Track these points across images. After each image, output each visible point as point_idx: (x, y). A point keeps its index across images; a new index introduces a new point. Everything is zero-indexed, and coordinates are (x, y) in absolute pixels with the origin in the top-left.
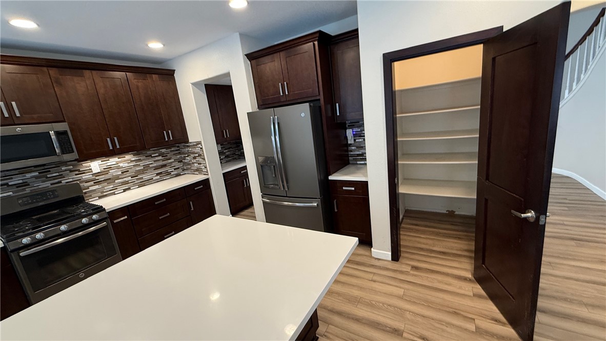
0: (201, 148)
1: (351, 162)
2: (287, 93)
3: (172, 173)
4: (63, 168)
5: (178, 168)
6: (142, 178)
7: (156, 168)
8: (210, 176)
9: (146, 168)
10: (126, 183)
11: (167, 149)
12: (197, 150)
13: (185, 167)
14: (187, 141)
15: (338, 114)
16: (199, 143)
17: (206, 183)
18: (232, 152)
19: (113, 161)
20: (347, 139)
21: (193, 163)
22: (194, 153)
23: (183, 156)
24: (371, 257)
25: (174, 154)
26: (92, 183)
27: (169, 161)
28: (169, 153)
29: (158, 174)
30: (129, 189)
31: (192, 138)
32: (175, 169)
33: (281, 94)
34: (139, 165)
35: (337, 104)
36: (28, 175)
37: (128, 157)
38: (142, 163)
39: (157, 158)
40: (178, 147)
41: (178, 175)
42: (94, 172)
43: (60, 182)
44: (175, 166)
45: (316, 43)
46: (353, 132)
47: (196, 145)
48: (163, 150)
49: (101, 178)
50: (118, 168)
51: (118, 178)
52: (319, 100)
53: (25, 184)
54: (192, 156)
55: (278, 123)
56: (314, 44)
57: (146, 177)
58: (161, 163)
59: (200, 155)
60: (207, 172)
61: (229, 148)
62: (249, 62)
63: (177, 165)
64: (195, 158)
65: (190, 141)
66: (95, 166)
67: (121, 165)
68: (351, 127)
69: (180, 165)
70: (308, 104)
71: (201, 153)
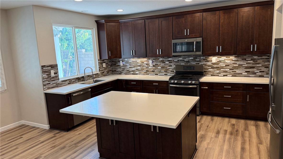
4: (202, 58)
5: (263, 72)
26: (210, 67)
41: (261, 76)
42: (213, 62)
43: (199, 64)
50: (224, 63)
63: (263, 69)
66: (214, 59)
67: (226, 61)
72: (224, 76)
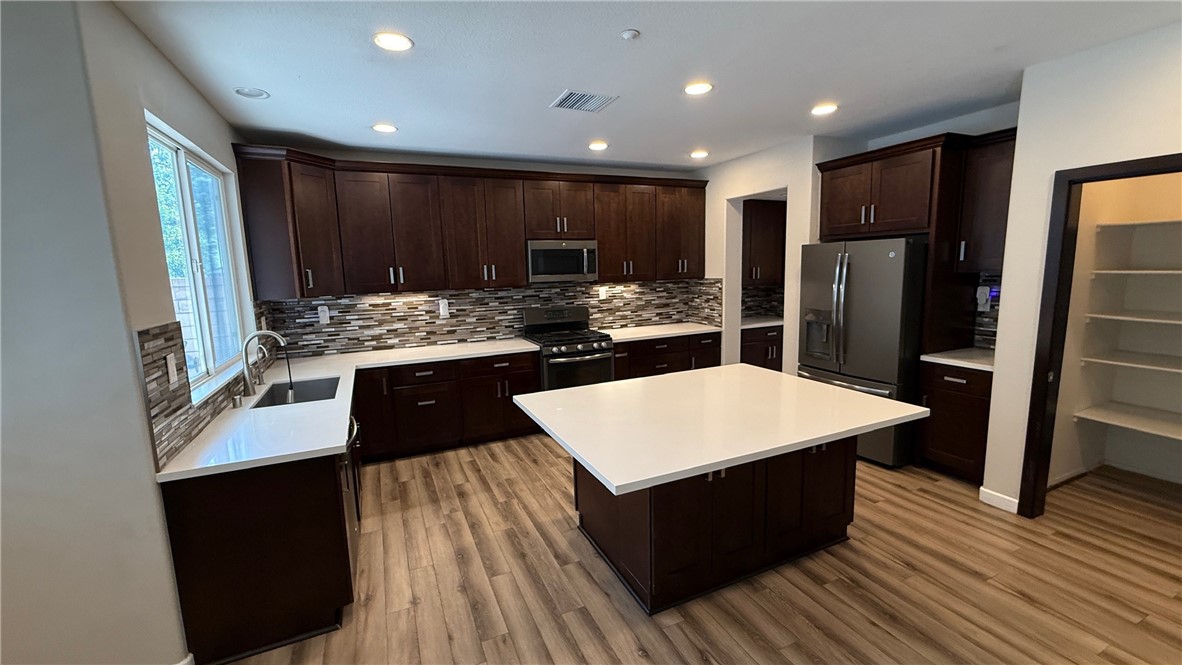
0: (720, 289)
1: (977, 344)
2: (872, 221)
3: (674, 317)
4: (578, 289)
5: (681, 312)
6: (640, 316)
7: (658, 306)
8: (723, 329)
9: (648, 302)
10: (624, 318)
11: (674, 283)
12: (714, 290)
13: (690, 313)
14: (702, 276)
15: (962, 258)
16: (720, 281)
17: (717, 337)
18: (757, 304)
19: (619, 289)
20: (977, 304)
21: (703, 308)
22: (708, 294)
23: (691, 296)
24: (978, 500)
25: (680, 292)
26: (596, 310)
27: (674, 300)
28: (675, 290)
29: (658, 314)
30: (626, 326)
31: (709, 274)
32: (677, 313)
33: (863, 222)
34: (640, 299)
35: (963, 243)
36: (554, 291)
37: (633, 287)
38: (645, 298)
39: (661, 294)
40: (687, 283)
41: (679, 321)
42: (601, 298)
43: (573, 303)
44: (678, 309)
45: (939, 150)
46: (991, 291)
47: (714, 284)
48: (670, 285)
49: (605, 306)
50: (622, 298)
51: (618, 309)
52: (928, 233)
53: (548, 299)
54: (705, 297)
55: (848, 264)
56: (934, 153)
57: (645, 315)
58: (664, 301)
59: (716, 298)
60: (721, 323)
61: (754, 296)
62: (820, 175)
63: (682, 307)
64: (707, 301)
65: (706, 277)
66: (603, 291)
67: (625, 295)
68: (986, 283)
69: (686, 308)
70: (903, 240)
71: (719, 295)
72: (622, 326)
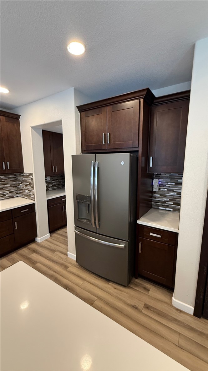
0: (32, 179)
1: (153, 207)
2: (108, 143)
3: (7, 195)
5: (13, 192)
8: (36, 202)
11: (6, 176)
12: (29, 179)
13: (19, 192)
14: (23, 172)
15: (151, 166)
16: (31, 174)
17: (31, 208)
18: (58, 183)
20: (153, 187)
21: (25, 190)
22: (26, 182)
23: (18, 182)
24: (171, 305)
25: (11, 181)
27: (6, 186)
28: (6, 179)
31: (26, 170)
32: (10, 192)
33: (104, 143)
35: (151, 158)
40: (15, 175)
44: (10, 190)
45: (142, 100)
46: (159, 182)
47: (29, 176)
48: (2, 177)
52: (137, 151)
55: (98, 168)
56: (140, 101)
59: (30, 184)
60: (34, 198)
61: (56, 180)
62: (79, 114)
64: (26, 185)
65: (24, 172)
68: (158, 177)
69: (15, 189)
70: (128, 154)
71: (31, 182)
